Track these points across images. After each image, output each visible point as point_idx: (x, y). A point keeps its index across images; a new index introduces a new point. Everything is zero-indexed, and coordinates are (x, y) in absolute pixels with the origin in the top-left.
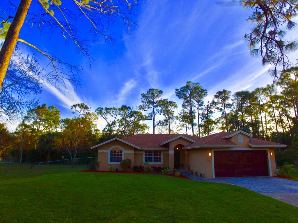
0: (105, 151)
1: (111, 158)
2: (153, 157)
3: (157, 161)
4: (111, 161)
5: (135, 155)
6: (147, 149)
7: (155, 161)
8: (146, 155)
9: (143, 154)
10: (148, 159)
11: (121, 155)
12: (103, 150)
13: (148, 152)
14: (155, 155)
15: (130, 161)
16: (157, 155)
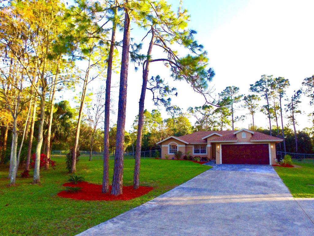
0: (166, 146)
1: (170, 150)
2: (200, 149)
3: (203, 153)
4: (170, 153)
5: (186, 147)
6: (195, 143)
7: (201, 153)
8: (195, 148)
9: (192, 147)
10: (196, 151)
11: (176, 148)
12: (165, 145)
13: (196, 146)
14: (201, 148)
15: (181, 152)
16: (203, 148)
